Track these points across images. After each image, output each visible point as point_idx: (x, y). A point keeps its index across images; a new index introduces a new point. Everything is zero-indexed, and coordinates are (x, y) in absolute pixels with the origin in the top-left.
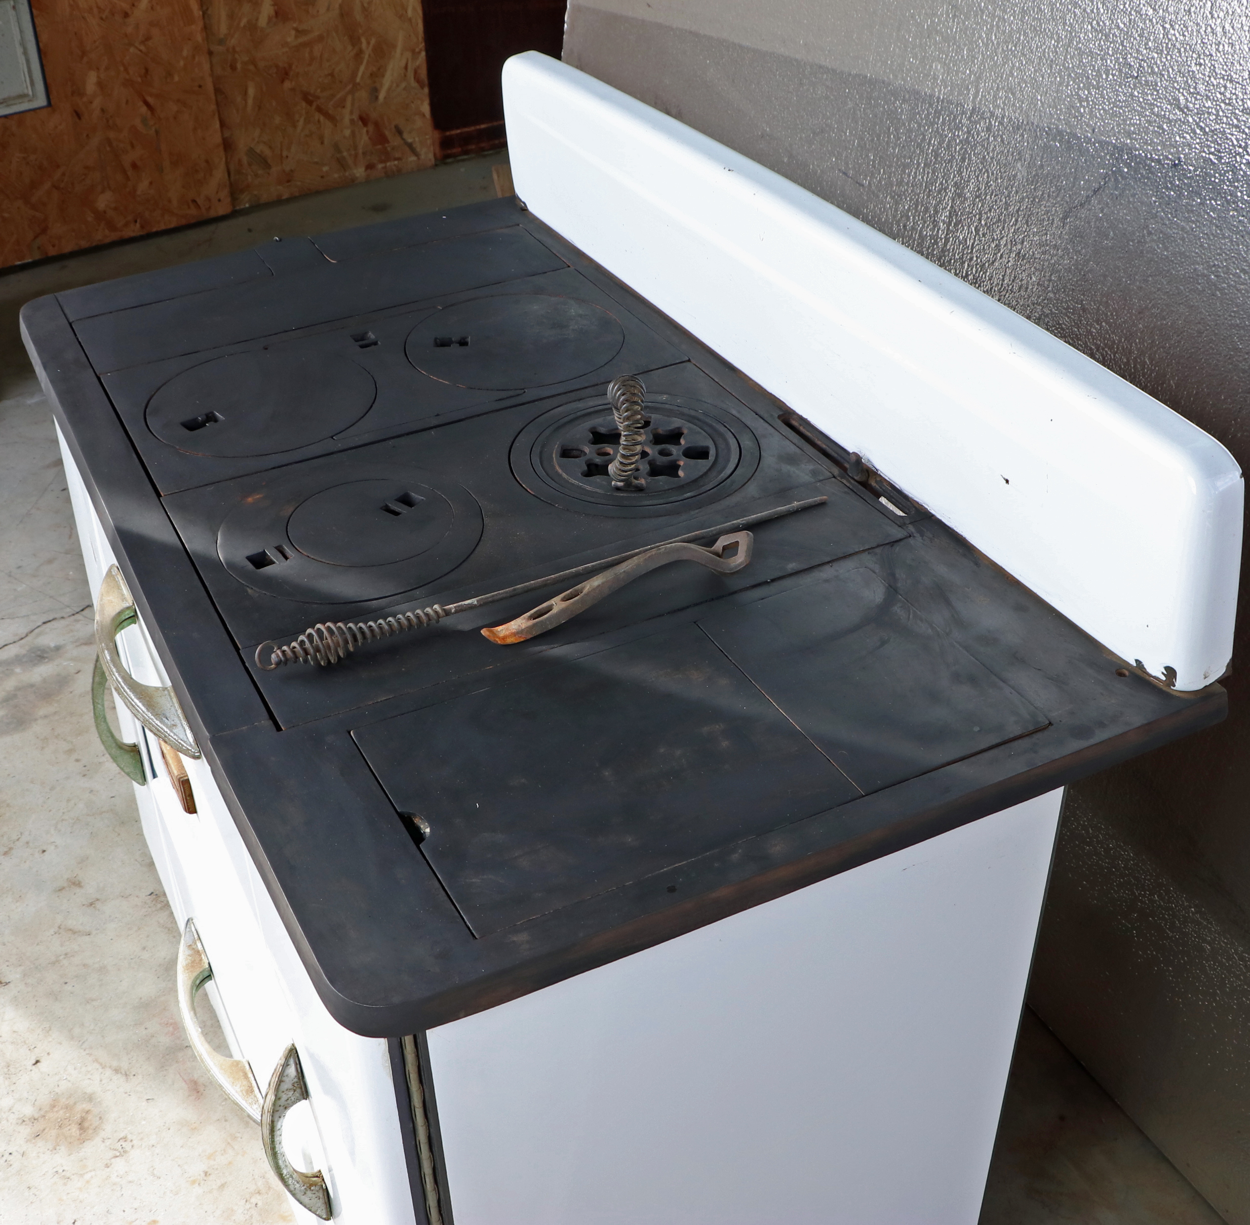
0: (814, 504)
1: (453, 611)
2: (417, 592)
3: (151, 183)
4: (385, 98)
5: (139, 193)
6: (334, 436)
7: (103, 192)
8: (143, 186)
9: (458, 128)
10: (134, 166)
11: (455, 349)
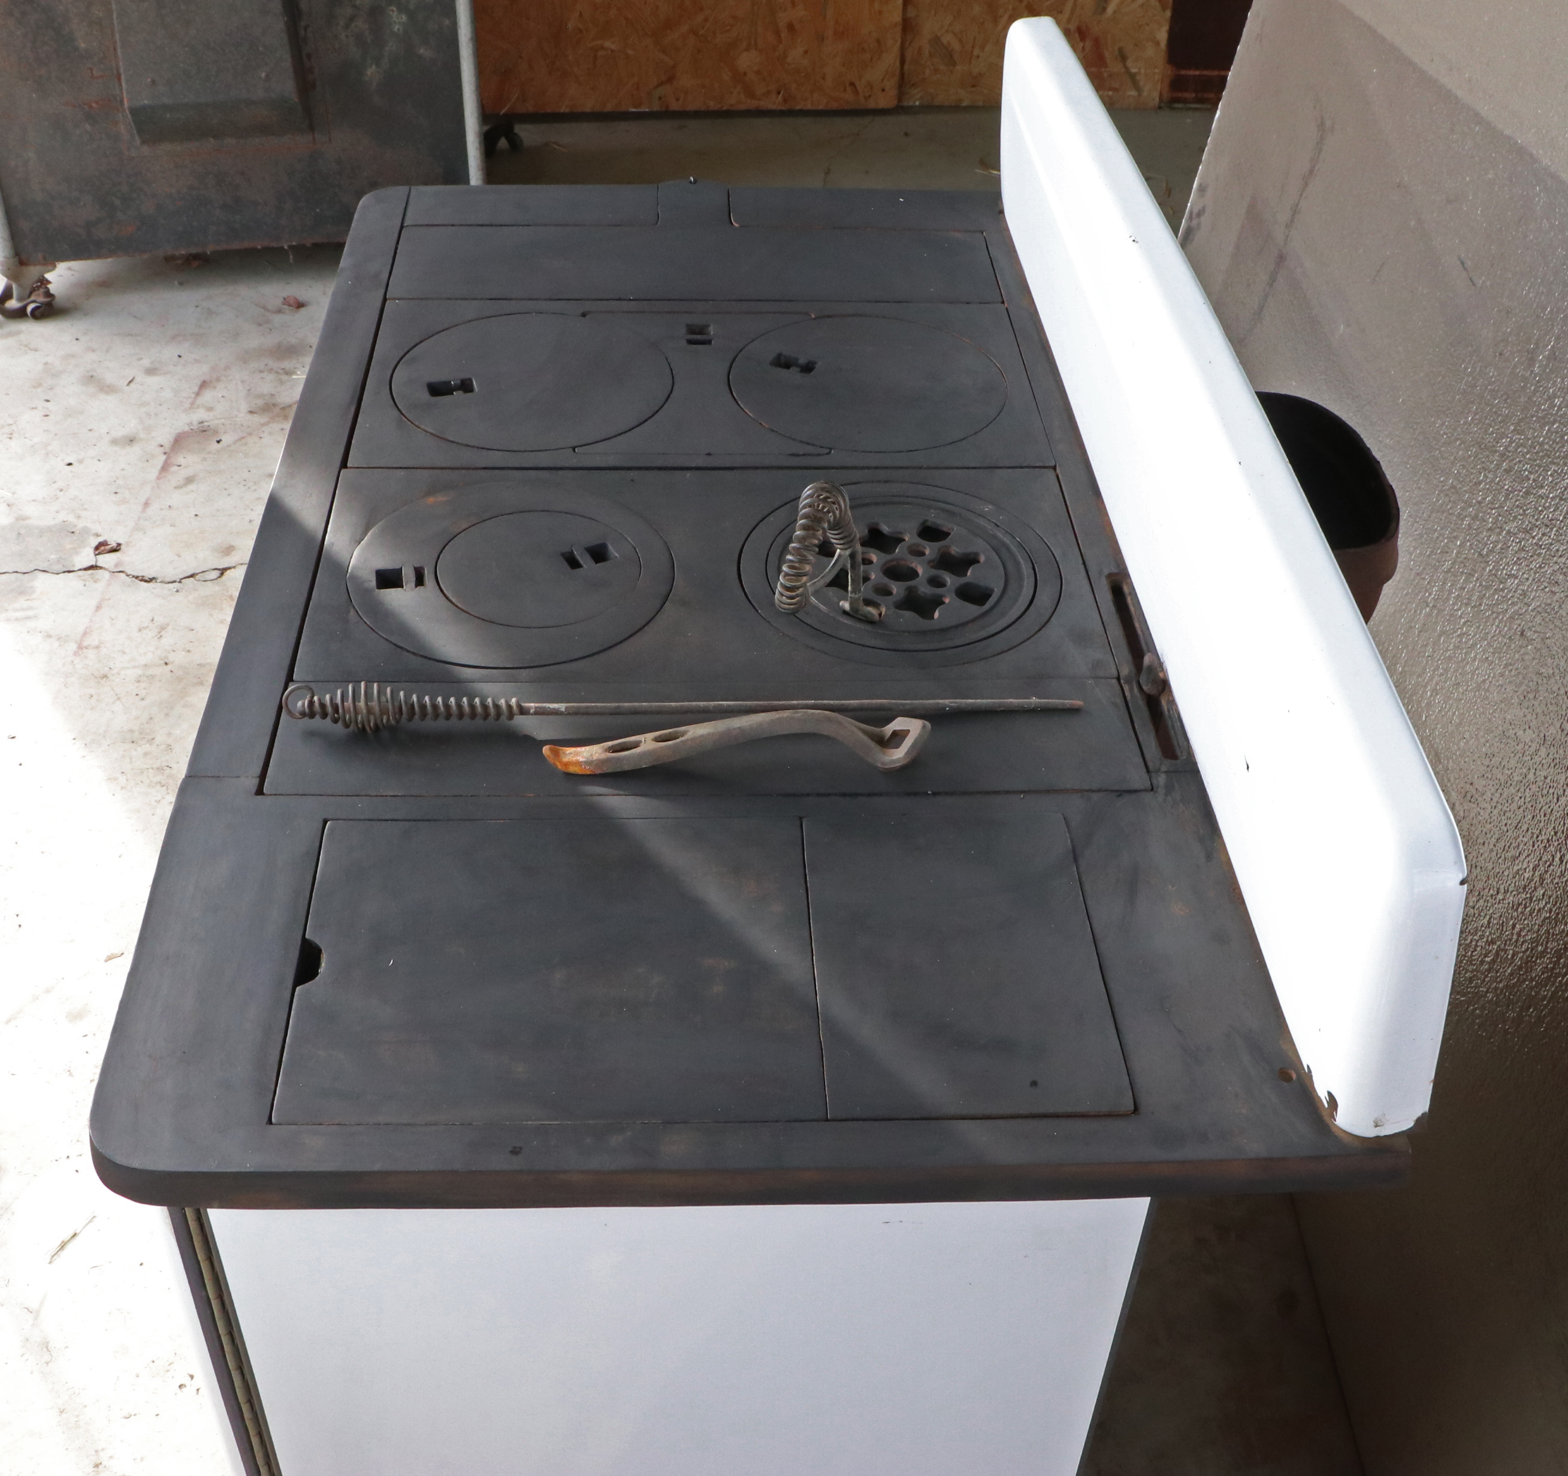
0: (1060, 707)
1: (532, 711)
2: (524, 673)
3: (806, 52)
4: (1115, 12)
5: (789, 59)
6: (577, 447)
7: (747, 50)
8: (796, 55)
9: (1197, 69)
10: (791, 27)
11: (793, 375)
